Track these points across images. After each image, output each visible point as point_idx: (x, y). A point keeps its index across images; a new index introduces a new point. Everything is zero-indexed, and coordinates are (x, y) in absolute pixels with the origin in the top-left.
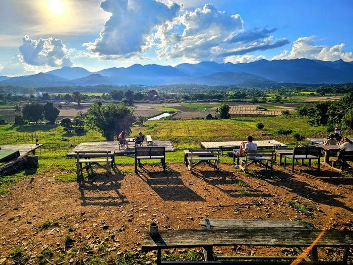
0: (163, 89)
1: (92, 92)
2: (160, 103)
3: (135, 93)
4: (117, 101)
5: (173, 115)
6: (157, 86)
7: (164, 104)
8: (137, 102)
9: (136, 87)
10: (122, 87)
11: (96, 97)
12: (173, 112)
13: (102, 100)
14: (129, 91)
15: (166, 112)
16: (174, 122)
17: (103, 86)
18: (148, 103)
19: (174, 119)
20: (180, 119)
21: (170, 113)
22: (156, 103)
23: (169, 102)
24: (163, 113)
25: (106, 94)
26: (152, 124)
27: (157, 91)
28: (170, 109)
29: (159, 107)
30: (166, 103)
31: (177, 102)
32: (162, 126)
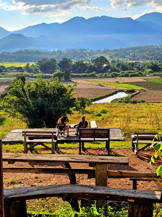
0: (116, 55)
1: (10, 61)
2: (113, 77)
3: (74, 61)
4: (47, 74)
5: (132, 96)
6: (108, 50)
7: (118, 78)
8: (76, 76)
9: (74, 52)
10: (54, 53)
11: (16, 68)
12: (133, 91)
13: (26, 73)
14: (64, 59)
15: (122, 91)
16: (134, 106)
17: (27, 52)
18: (93, 76)
19: (134, 102)
20: (143, 102)
21: (128, 92)
22: (106, 77)
23: (127, 76)
24: (116, 93)
25: (31, 64)
26: (99, 110)
27: (108, 58)
28: (127, 85)
29: (109, 83)
30: (122, 76)
31: (140, 75)
32: (114, 113)
